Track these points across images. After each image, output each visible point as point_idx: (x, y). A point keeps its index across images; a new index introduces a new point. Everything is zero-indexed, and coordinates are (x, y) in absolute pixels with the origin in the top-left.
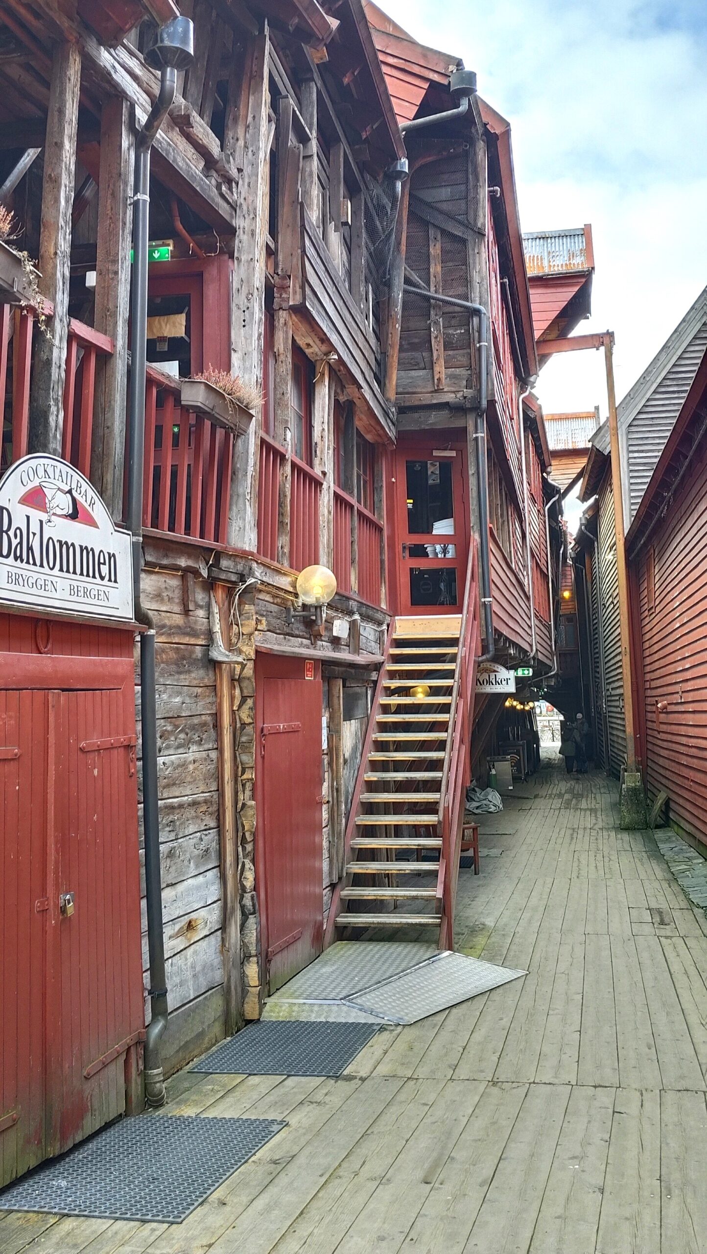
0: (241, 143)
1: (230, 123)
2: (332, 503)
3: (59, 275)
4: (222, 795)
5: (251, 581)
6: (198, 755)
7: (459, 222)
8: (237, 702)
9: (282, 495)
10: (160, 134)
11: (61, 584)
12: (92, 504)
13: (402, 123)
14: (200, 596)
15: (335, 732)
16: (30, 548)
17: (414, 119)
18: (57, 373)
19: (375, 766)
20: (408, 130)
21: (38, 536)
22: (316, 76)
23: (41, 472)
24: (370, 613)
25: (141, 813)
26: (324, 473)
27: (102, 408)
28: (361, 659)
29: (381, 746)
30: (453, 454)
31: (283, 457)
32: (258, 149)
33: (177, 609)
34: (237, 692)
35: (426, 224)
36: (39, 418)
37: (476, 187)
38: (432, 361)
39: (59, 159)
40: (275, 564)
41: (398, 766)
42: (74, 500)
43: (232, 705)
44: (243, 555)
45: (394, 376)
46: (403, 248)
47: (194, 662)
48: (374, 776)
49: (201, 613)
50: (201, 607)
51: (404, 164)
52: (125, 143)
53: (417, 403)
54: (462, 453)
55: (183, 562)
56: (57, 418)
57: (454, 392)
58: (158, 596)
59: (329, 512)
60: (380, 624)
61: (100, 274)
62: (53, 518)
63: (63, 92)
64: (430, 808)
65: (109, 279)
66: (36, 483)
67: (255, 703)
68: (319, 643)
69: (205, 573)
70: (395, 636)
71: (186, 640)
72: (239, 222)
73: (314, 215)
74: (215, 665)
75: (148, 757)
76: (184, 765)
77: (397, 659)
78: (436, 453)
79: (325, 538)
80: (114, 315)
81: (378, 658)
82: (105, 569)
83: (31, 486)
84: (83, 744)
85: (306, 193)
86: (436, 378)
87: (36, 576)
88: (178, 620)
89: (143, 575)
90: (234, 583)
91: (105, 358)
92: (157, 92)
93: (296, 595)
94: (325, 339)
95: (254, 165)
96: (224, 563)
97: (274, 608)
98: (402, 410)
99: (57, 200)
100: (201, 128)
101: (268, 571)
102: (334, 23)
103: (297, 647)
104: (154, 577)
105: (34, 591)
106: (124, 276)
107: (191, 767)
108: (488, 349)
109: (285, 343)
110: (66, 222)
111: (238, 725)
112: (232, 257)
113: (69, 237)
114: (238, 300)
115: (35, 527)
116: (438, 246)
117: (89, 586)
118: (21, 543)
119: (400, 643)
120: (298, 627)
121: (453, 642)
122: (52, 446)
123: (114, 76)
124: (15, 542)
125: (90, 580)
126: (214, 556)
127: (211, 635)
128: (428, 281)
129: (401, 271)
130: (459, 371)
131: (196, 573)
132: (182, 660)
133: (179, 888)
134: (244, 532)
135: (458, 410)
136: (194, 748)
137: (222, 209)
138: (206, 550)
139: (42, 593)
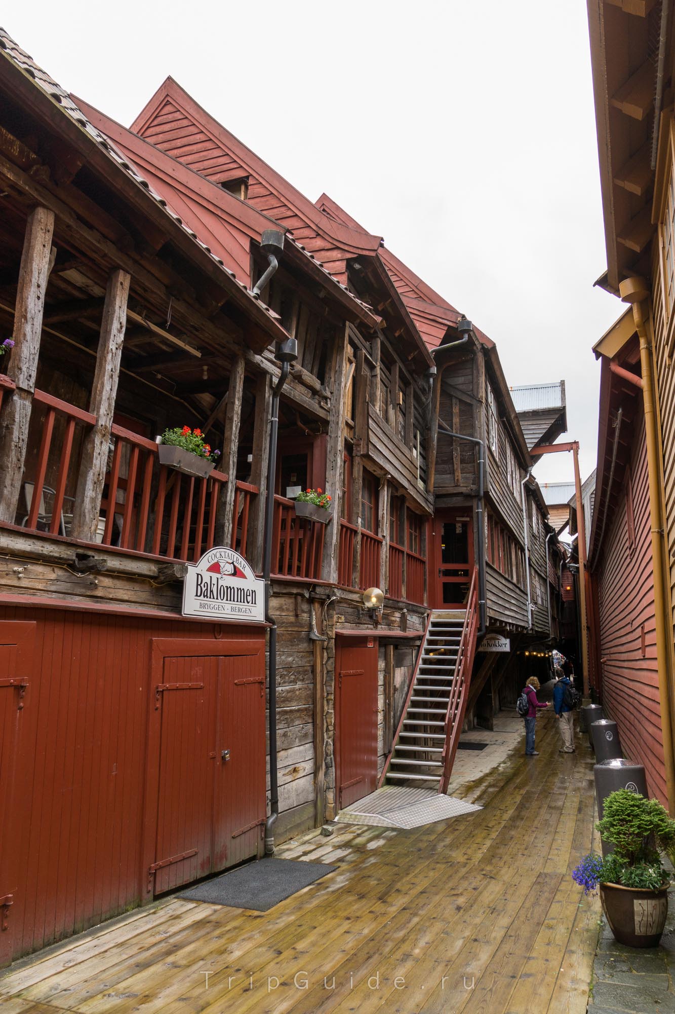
0: (333, 379)
1: (327, 370)
2: (388, 552)
3: (231, 462)
4: (315, 707)
5: (333, 598)
6: (301, 686)
7: (468, 395)
8: (325, 661)
9: (355, 551)
10: (285, 386)
11: (226, 606)
12: (244, 568)
13: (431, 349)
14: (305, 607)
15: (388, 673)
16: (211, 591)
17: (440, 345)
18: (229, 508)
19: (417, 693)
21: (216, 586)
23: (218, 555)
24: (415, 608)
25: (268, 714)
26: (384, 537)
27: (253, 519)
28: (410, 633)
29: (421, 682)
30: (468, 519)
31: (356, 532)
32: (341, 382)
33: (291, 614)
34: (325, 654)
35: (451, 396)
36: (220, 528)
37: (478, 377)
38: (454, 470)
39: (233, 409)
40: (351, 588)
42: (235, 567)
43: (322, 661)
44: (329, 586)
45: (433, 479)
46: (438, 410)
47: (301, 640)
48: (415, 699)
49: (305, 615)
50: (306, 612)
51: (434, 370)
52: (267, 395)
53: (444, 492)
54: (472, 517)
55: (295, 591)
56: (229, 527)
57: (466, 487)
58: (280, 609)
59: (386, 557)
60: (423, 614)
61: (254, 455)
62: (224, 576)
63: (235, 379)
65: (258, 459)
66: (215, 561)
67: (335, 661)
68: (379, 626)
69: (307, 595)
70: (431, 621)
71: (296, 629)
72: (332, 418)
73: (377, 408)
74: (313, 641)
75: (272, 687)
76: (293, 691)
77: (433, 634)
79: (384, 570)
80: (260, 475)
81: (421, 633)
82: (249, 598)
83: (213, 562)
84: (236, 681)
85: (374, 394)
86: (456, 478)
87: (214, 604)
88: (292, 619)
89: (270, 599)
90: (324, 599)
91: (254, 496)
93: (363, 603)
94: (382, 468)
95: (339, 390)
96: (318, 590)
97: (350, 610)
100: (310, 378)
101: (344, 592)
103: (363, 630)
104: (278, 599)
105: (213, 611)
106: (266, 456)
107: (297, 693)
108: (484, 463)
109: (359, 472)
110: (235, 437)
111: (325, 672)
112: (327, 434)
113: (237, 444)
114: (330, 457)
115: (214, 581)
116: (457, 408)
117: (241, 607)
118: (207, 589)
119: (434, 624)
120: (364, 619)
121: (460, 625)
122: (226, 541)
123: (262, 365)
124: (204, 589)
125: (242, 604)
126: (313, 587)
127: (310, 626)
128: (452, 427)
129: (436, 422)
130: (468, 475)
131: (302, 596)
132: (293, 639)
133: (290, 751)
134: (331, 574)
135: (468, 496)
136: (299, 683)
137: (322, 413)
138: (307, 584)
139: (217, 611)
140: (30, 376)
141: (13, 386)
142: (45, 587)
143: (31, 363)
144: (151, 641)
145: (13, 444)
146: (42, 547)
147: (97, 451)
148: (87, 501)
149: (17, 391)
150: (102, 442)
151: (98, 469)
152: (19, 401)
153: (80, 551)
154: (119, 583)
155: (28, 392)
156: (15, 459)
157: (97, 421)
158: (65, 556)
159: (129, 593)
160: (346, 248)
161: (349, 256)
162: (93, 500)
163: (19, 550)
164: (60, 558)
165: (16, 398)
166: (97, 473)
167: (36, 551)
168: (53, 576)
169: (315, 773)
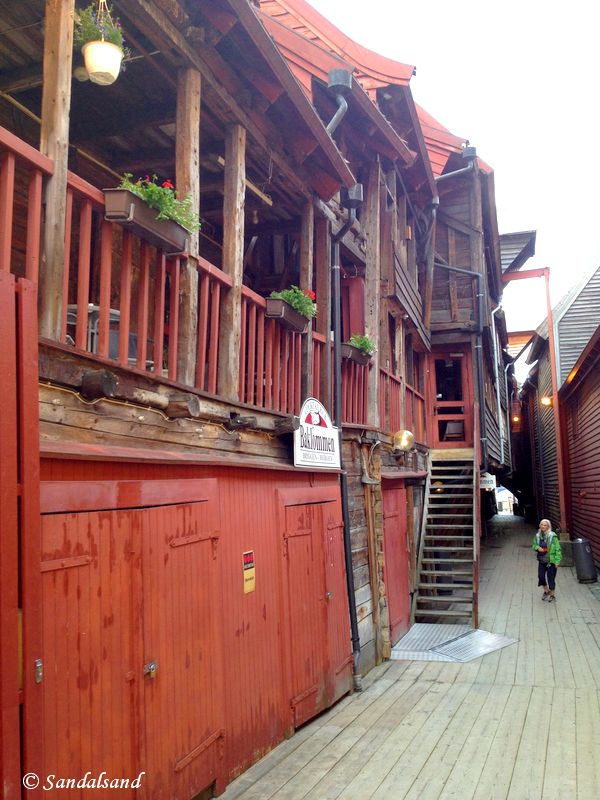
0: (368, 220)
2: (404, 392)
4: (370, 549)
5: (378, 442)
6: (360, 529)
7: (466, 226)
8: (374, 503)
9: (387, 395)
11: (318, 455)
12: (325, 417)
13: (437, 177)
14: (358, 452)
15: (410, 513)
17: (443, 174)
18: (310, 358)
20: (440, 182)
21: (310, 436)
22: (396, 166)
23: (310, 407)
24: (421, 448)
26: (401, 378)
27: (322, 369)
28: (417, 474)
29: (431, 521)
30: (462, 355)
31: (386, 375)
32: (376, 222)
33: (350, 459)
34: (374, 498)
35: (447, 227)
37: (474, 205)
38: (451, 305)
40: (386, 432)
42: (320, 417)
43: (372, 504)
44: (374, 431)
45: (430, 314)
46: (434, 242)
47: (357, 484)
48: (429, 538)
49: (359, 460)
50: (358, 457)
51: (437, 200)
52: (328, 242)
53: (441, 329)
54: (468, 355)
55: (353, 437)
57: (464, 322)
58: (347, 455)
59: (403, 398)
60: (425, 453)
61: (318, 305)
62: (314, 426)
63: (307, 229)
65: (323, 308)
67: (381, 503)
68: (402, 468)
69: (360, 441)
71: (354, 474)
72: (367, 261)
74: (364, 485)
75: (346, 531)
76: (356, 534)
77: (434, 473)
78: (452, 355)
80: (326, 324)
81: (425, 472)
82: (330, 446)
83: (308, 413)
84: (328, 527)
86: (454, 314)
87: (311, 453)
88: (351, 464)
89: (341, 446)
90: (371, 444)
91: (322, 345)
93: (393, 446)
94: (403, 308)
96: (368, 435)
97: (385, 453)
98: (433, 333)
99: (307, 279)
101: (383, 435)
102: (414, 154)
103: (393, 473)
104: (344, 445)
105: (309, 460)
107: (358, 535)
109: (386, 319)
111: (375, 514)
112: (364, 277)
114: (368, 301)
115: (309, 432)
116: (453, 239)
117: (326, 455)
119: (435, 464)
123: (325, 211)
125: (327, 452)
126: (362, 432)
127: (362, 470)
128: (447, 260)
129: (432, 254)
130: (465, 310)
131: (356, 440)
132: (353, 484)
133: (358, 592)
134: (374, 419)
135: (466, 332)
136: (359, 526)
137: (360, 255)
138: (360, 430)
139: (313, 460)
140: (196, 244)
141: (187, 255)
142: (213, 445)
144: (276, 492)
145: (191, 311)
146: (212, 408)
147: (235, 312)
149: (189, 259)
150: (237, 303)
151: (236, 330)
152: (190, 268)
153: (232, 409)
155: (196, 259)
156: (191, 326)
157: (233, 283)
158: (223, 415)
159: (258, 447)
160: (376, 76)
161: (379, 85)
162: (235, 360)
164: (221, 418)
165: (189, 266)
166: (236, 334)
168: (216, 435)
169: (373, 613)
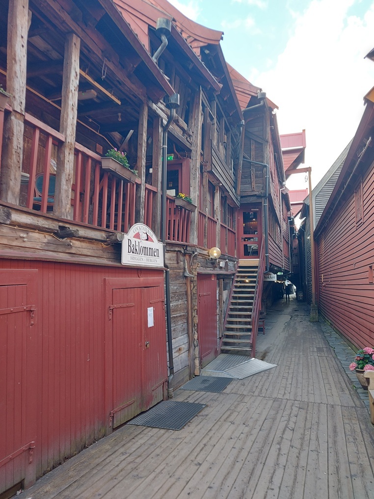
0: (193, 124)
1: (190, 118)
2: (220, 228)
3: (142, 172)
4: (188, 314)
5: (196, 253)
6: (181, 303)
7: (260, 138)
8: (192, 288)
9: (205, 227)
10: (170, 127)
11: (144, 258)
12: (152, 236)
13: (243, 109)
14: (182, 258)
15: (220, 294)
16: (136, 250)
17: (247, 108)
18: (142, 200)
19: (233, 304)
20: (245, 112)
21: (138, 246)
22: (216, 98)
23: (139, 228)
24: (231, 259)
25: (166, 319)
26: (217, 219)
27: (155, 208)
28: (229, 273)
29: (235, 298)
30: (258, 210)
31: (205, 216)
32: (198, 125)
33: (175, 262)
34: (192, 285)
35: (250, 139)
36: (138, 212)
37: (266, 126)
38: (251, 182)
40: (203, 248)
41: (240, 304)
42: (147, 235)
43: (191, 288)
44: (194, 246)
45: (239, 187)
46: (243, 147)
47: (180, 277)
48: (232, 307)
49: (182, 263)
50: (182, 261)
51: (243, 122)
52: (160, 131)
53: (246, 195)
54: (260, 209)
55: (177, 249)
56: (142, 212)
57: (258, 191)
58: (170, 259)
59: (219, 231)
60: (234, 262)
61: (153, 169)
62: (142, 241)
63: (143, 118)
64: (249, 316)
65: (156, 171)
67: (197, 288)
68: (216, 269)
69: (183, 252)
70: (239, 265)
71: (178, 271)
72: (192, 148)
73: (215, 143)
74: (186, 277)
75: (168, 304)
76: (177, 305)
77: (240, 272)
78: (252, 210)
79: (218, 238)
80: (158, 181)
81: (234, 272)
82: (156, 254)
83: (136, 233)
84: (151, 302)
85: (213, 135)
86: (253, 187)
87: (138, 257)
88: (176, 265)
89: (166, 254)
90: (191, 254)
91: (155, 193)
92: (169, 114)
93: (209, 256)
94: (218, 180)
95: (197, 131)
96: (188, 248)
97: (203, 260)
98: (242, 197)
99: (142, 150)
100: (182, 122)
101: (201, 250)
102: (221, 86)
103: (209, 271)
104: (169, 254)
105: (138, 261)
106: (160, 169)
107: (179, 306)
108: (269, 178)
109: (206, 182)
110: (144, 157)
111: (192, 294)
112: (190, 158)
114: (193, 171)
115: (137, 244)
116: (254, 146)
117: (152, 259)
118: (134, 248)
119: (240, 267)
120: (210, 265)
121: (256, 267)
122: (141, 220)
123: (157, 111)
124: (132, 248)
125: (152, 257)
126: (185, 247)
127: (184, 269)
128: (250, 157)
129: (242, 154)
130: (259, 185)
131: (180, 252)
132: (177, 277)
133: (177, 339)
134: (194, 240)
135: (259, 197)
136: (180, 301)
137: (188, 145)
138: (183, 246)
139: (139, 261)
140: (21, 103)
141: (11, 109)
142: (41, 247)
143: (21, 93)
144: (105, 279)
145: (14, 151)
146: (38, 221)
147: (67, 159)
148: (63, 192)
149: (13, 112)
150: (69, 153)
151: (68, 171)
152: (15, 119)
153: (61, 224)
154: (84, 245)
155: (21, 115)
156: (15, 161)
157: (66, 139)
158: (52, 228)
159: (90, 251)
160: (200, 39)
161: (202, 44)
162: (67, 191)
163: (23, 223)
164: (49, 229)
165: (13, 118)
166: (68, 174)
167: (34, 224)
168: (45, 240)
169: (189, 350)
